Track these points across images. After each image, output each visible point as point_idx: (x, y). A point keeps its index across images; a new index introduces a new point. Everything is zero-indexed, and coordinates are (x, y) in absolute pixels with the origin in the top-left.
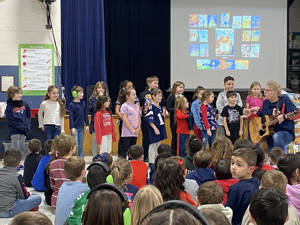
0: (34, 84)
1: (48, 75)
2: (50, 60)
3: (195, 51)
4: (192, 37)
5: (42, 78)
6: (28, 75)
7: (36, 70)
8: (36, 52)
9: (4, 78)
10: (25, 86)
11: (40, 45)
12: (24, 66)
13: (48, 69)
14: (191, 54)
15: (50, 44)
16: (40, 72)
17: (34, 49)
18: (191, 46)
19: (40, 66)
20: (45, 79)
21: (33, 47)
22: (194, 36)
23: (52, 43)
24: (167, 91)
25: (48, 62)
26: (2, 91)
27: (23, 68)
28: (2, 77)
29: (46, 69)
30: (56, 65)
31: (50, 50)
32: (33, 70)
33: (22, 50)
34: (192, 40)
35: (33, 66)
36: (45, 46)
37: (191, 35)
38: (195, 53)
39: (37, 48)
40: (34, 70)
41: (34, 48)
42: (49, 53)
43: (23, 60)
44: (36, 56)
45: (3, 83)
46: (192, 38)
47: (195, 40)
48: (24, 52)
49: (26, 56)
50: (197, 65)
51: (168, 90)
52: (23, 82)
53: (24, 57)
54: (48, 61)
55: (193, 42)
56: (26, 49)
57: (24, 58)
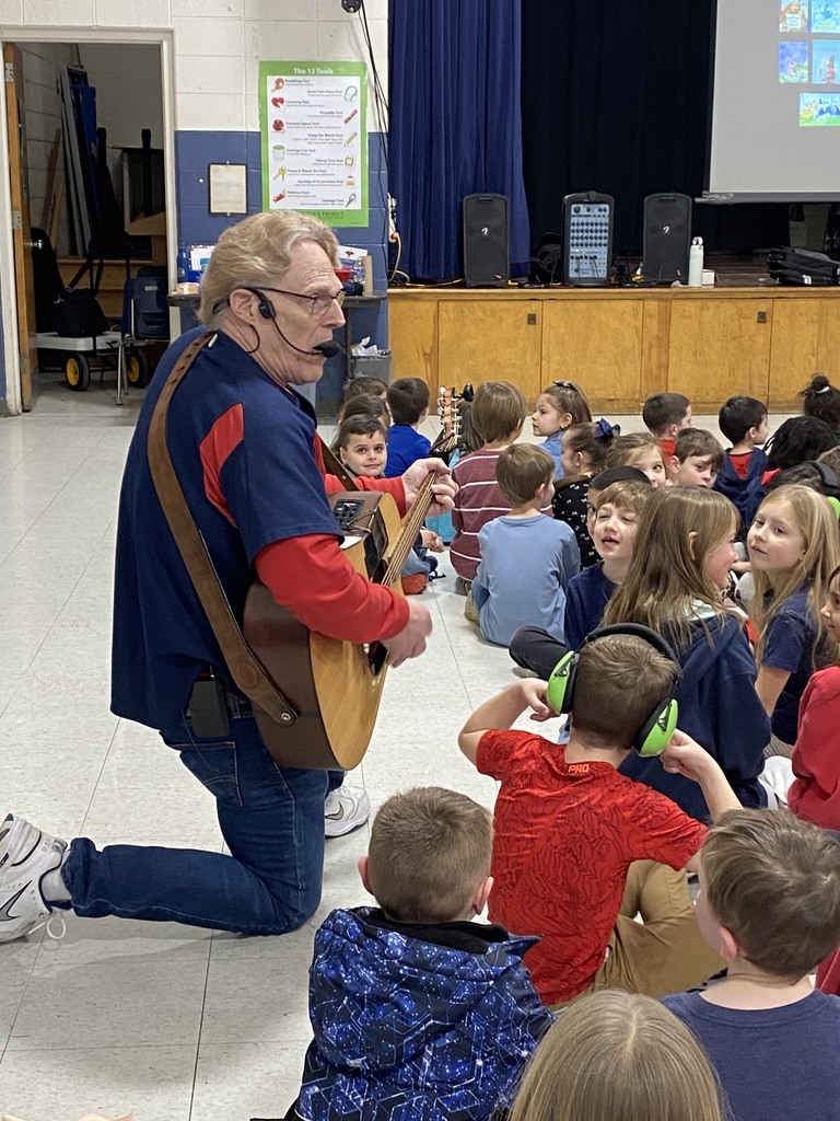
0: (306, 189)
1: (349, 162)
2: (356, 112)
3: (795, 63)
4: (788, 15)
5: (330, 169)
6: (290, 162)
7: (312, 147)
8: (311, 88)
9: (217, 171)
10: (280, 197)
11: (323, 65)
12: (277, 134)
13: (348, 142)
14: (781, 74)
15: (354, 60)
16: (323, 151)
17: (306, 78)
18: (783, 47)
19: (323, 132)
20: (340, 173)
21: (304, 72)
22: (797, 12)
23: (362, 57)
24: (697, 200)
25: (349, 119)
26: (213, 210)
27: (273, 139)
28: (212, 167)
29: (344, 142)
30: (371, 128)
31: (355, 81)
32: (303, 145)
33: (271, 80)
34: (786, 28)
35: (303, 133)
36: (338, 68)
37: (786, 10)
38: (794, 71)
39: (316, 74)
40: (307, 147)
41: (307, 74)
42: (352, 91)
43: (274, 114)
44: (313, 100)
45: (216, 184)
46: (788, 21)
47: (799, 27)
48: (278, 87)
49: (282, 101)
50: (801, 112)
51: (701, 196)
52: (274, 184)
53: (276, 102)
54: (349, 115)
55: (791, 32)
56: (282, 77)
57: (276, 105)
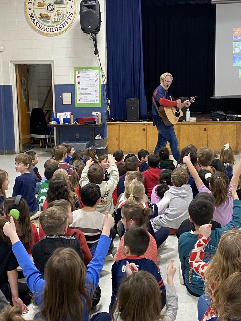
0: (86, 98)
1: (96, 91)
2: (98, 79)
3: (238, 61)
4: (235, 48)
5: (91, 93)
6: (82, 91)
7: (87, 88)
8: (87, 74)
9: (64, 94)
10: (80, 100)
11: (90, 68)
12: (79, 85)
13: (96, 86)
14: (234, 64)
15: (97, 66)
16: (90, 89)
17: (85, 71)
18: (234, 57)
19: (90, 84)
20: (94, 94)
21: (85, 69)
22: (238, 47)
23: (99, 65)
24: (211, 98)
25: (96, 81)
26: (63, 104)
27: (78, 86)
28: (63, 93)
29: (95, 86)
30: (102, 83)
31: (97, 71)
32: (85, 87)
33: (77, 72)
34: (235, 52)
35: (85, 84)
36: (94, 68)
37: (234, 47)
38: (238, 63)
39: (88, 70)
40: (86, 88)
41: (86, 70)
42: (96, 74)
43: (78, 80)
44: (87, 76)
45: (64, 97)
46: (235, 50)
47: (238, 51)
48: (78, 74)
49: (79, 77)
50: (240, 74)
51: (212, 97)
52: (78, 97)
53: (78, 77)
54: (96, 80)
55: (236, 53)
56: (80, 71)
57: (78, 78)
